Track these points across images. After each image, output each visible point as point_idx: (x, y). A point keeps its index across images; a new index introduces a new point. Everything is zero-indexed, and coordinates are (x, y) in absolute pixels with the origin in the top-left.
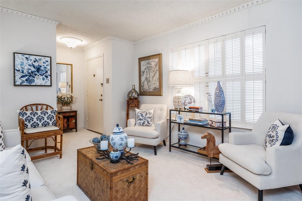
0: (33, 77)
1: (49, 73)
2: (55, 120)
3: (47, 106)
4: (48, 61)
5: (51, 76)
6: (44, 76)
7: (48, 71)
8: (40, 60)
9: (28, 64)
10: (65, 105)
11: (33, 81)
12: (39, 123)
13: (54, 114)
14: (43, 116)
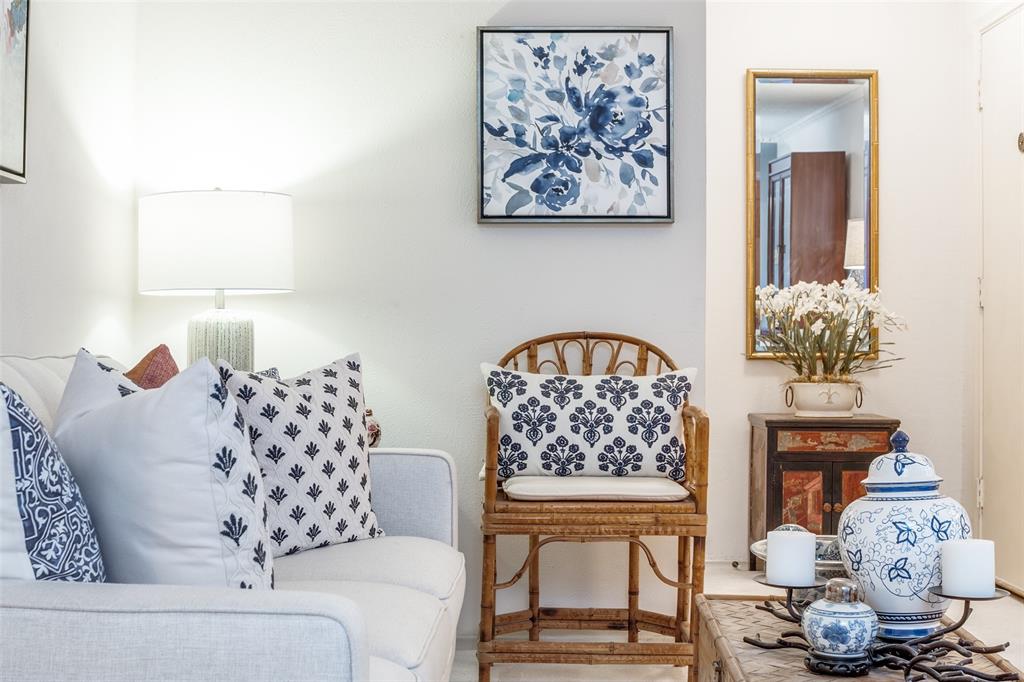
0: (569, 163)
2: (674, 441)
3: (646, 348)
4: (650, 60)
5: (666, 151)
6: (628, 158)
7: (653, 121)
8: (609, 54)
9: (547, 86)
10: (813, 372)
11: (569, 189)
12: (584, 447)
13: (674, 400)
14: (606, 403)
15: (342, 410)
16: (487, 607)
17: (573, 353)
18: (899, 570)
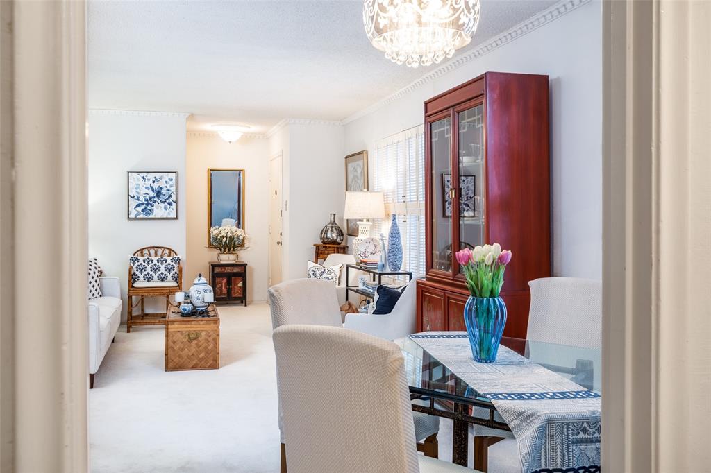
0: (151, 205)
1: (174, 198)
2: (176, 273)
3: (170, 250)
4: (172, 180)
5: (176, 202)
6: (166, 204)
7: (172, 195)
8: (161, 178)
9: (145, 186)
10: (225, 251)
11: (151, 211)
12: (154, 275)
13: (176, 263)
14: (159, 264)
15: (93, 269)
16: (130, 313)
17: (152, 251)
18: (198, 298)
